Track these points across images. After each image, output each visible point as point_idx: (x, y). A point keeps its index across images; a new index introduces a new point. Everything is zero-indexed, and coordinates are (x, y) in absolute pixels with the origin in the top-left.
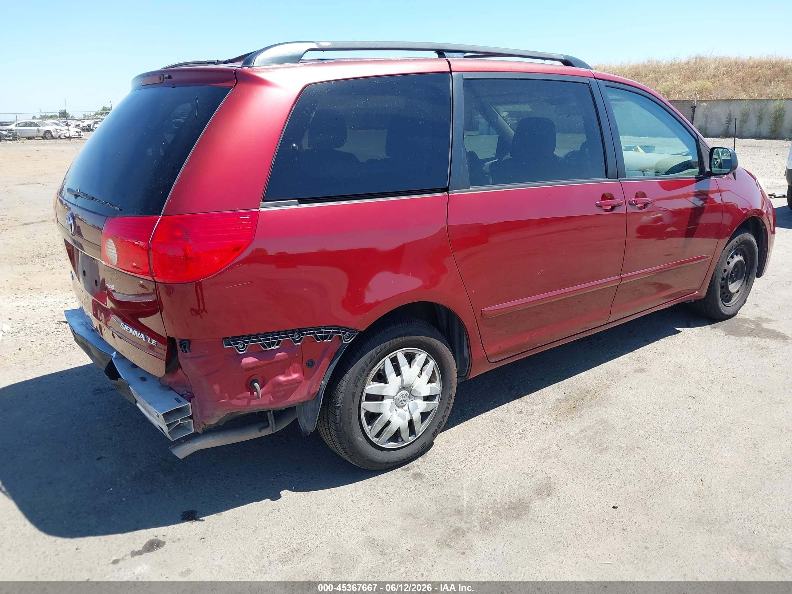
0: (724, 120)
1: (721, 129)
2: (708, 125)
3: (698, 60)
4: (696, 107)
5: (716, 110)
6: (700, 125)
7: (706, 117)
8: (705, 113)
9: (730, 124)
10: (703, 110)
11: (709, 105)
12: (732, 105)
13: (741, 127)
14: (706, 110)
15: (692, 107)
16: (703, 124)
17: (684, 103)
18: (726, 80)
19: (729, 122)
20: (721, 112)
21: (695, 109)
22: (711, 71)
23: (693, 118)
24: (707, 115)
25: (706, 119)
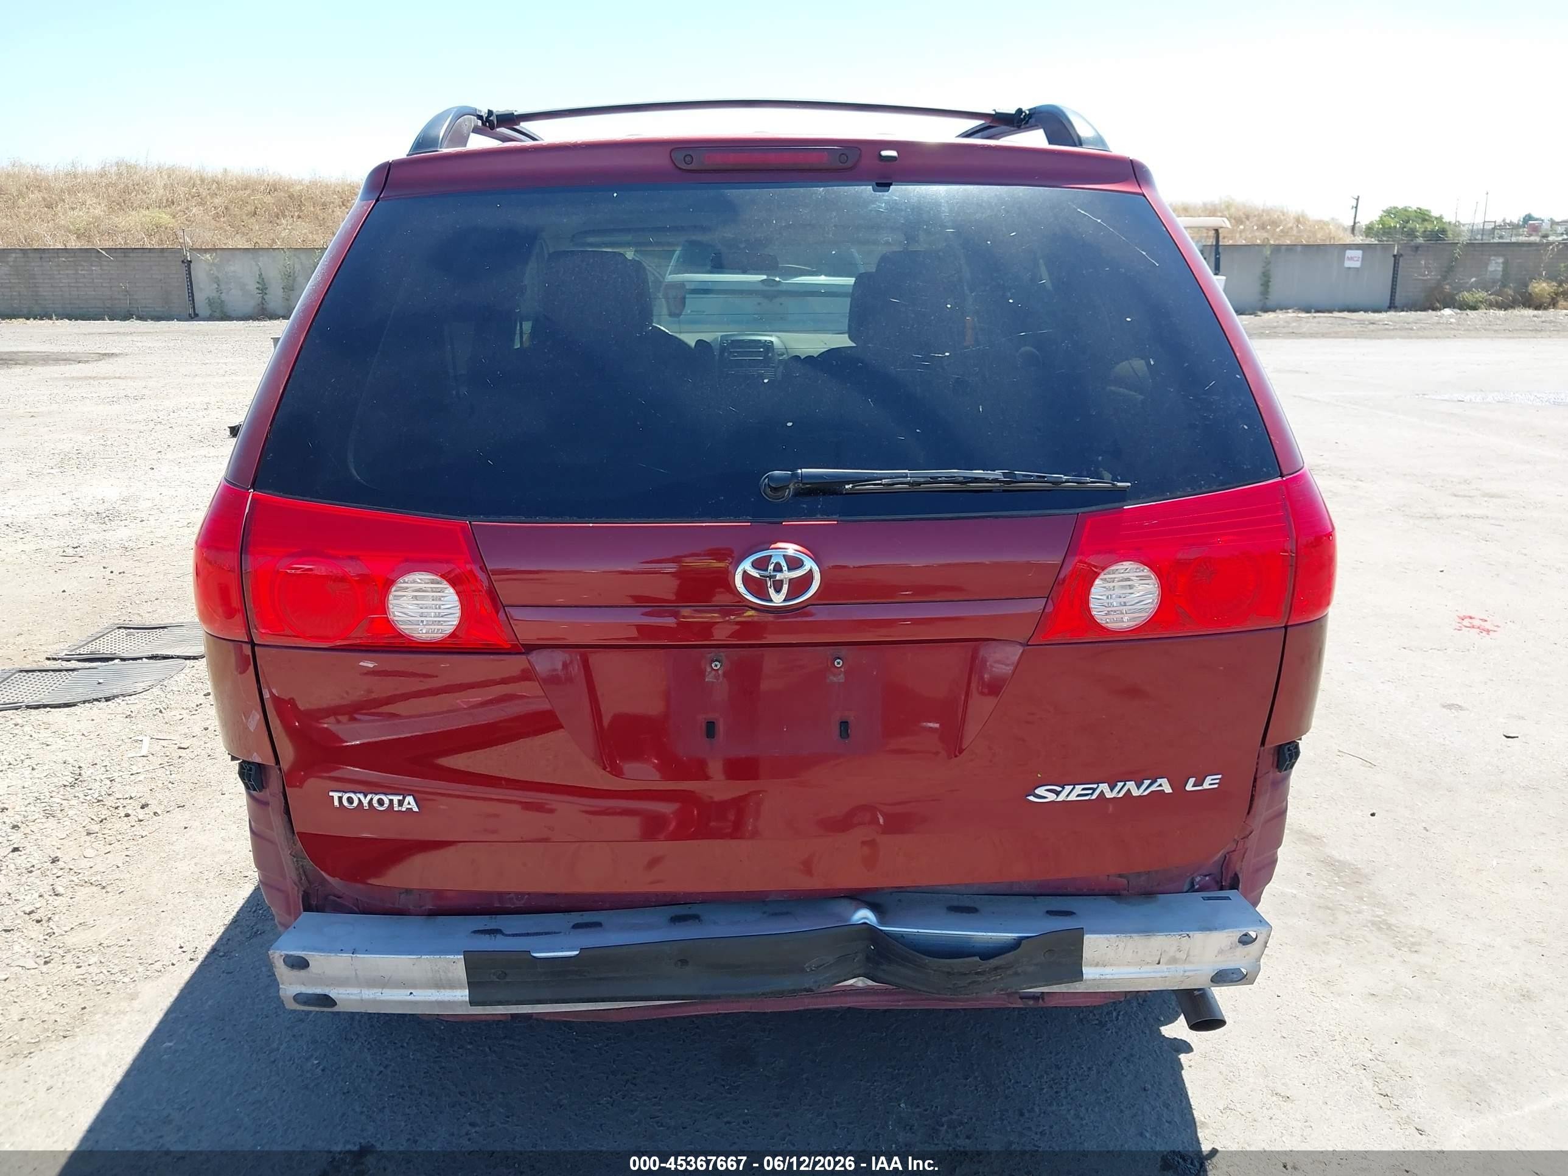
0: (252, 286)
1: (251, 305)
2: (224, 297)
3: (123, 169)
4: (191, 261)
5: (232, 268)
6: (208, 298)
7: (217, 281)
8: (213, 274)
9: (266, 294)
10: (208, 268)
11: (218, 259)
12: (261, 259)
13: (287, 300)
14: (214, 268)
15: (183, 262)
16: (214, 294)
17: (166, 254)
18: (194, 210)
19: (263, 289)
20: (243, 271)
21: (190, 265)
22: (159, 192)
23: (191, 284)
24: (217, 277)
25: (218, 285)
